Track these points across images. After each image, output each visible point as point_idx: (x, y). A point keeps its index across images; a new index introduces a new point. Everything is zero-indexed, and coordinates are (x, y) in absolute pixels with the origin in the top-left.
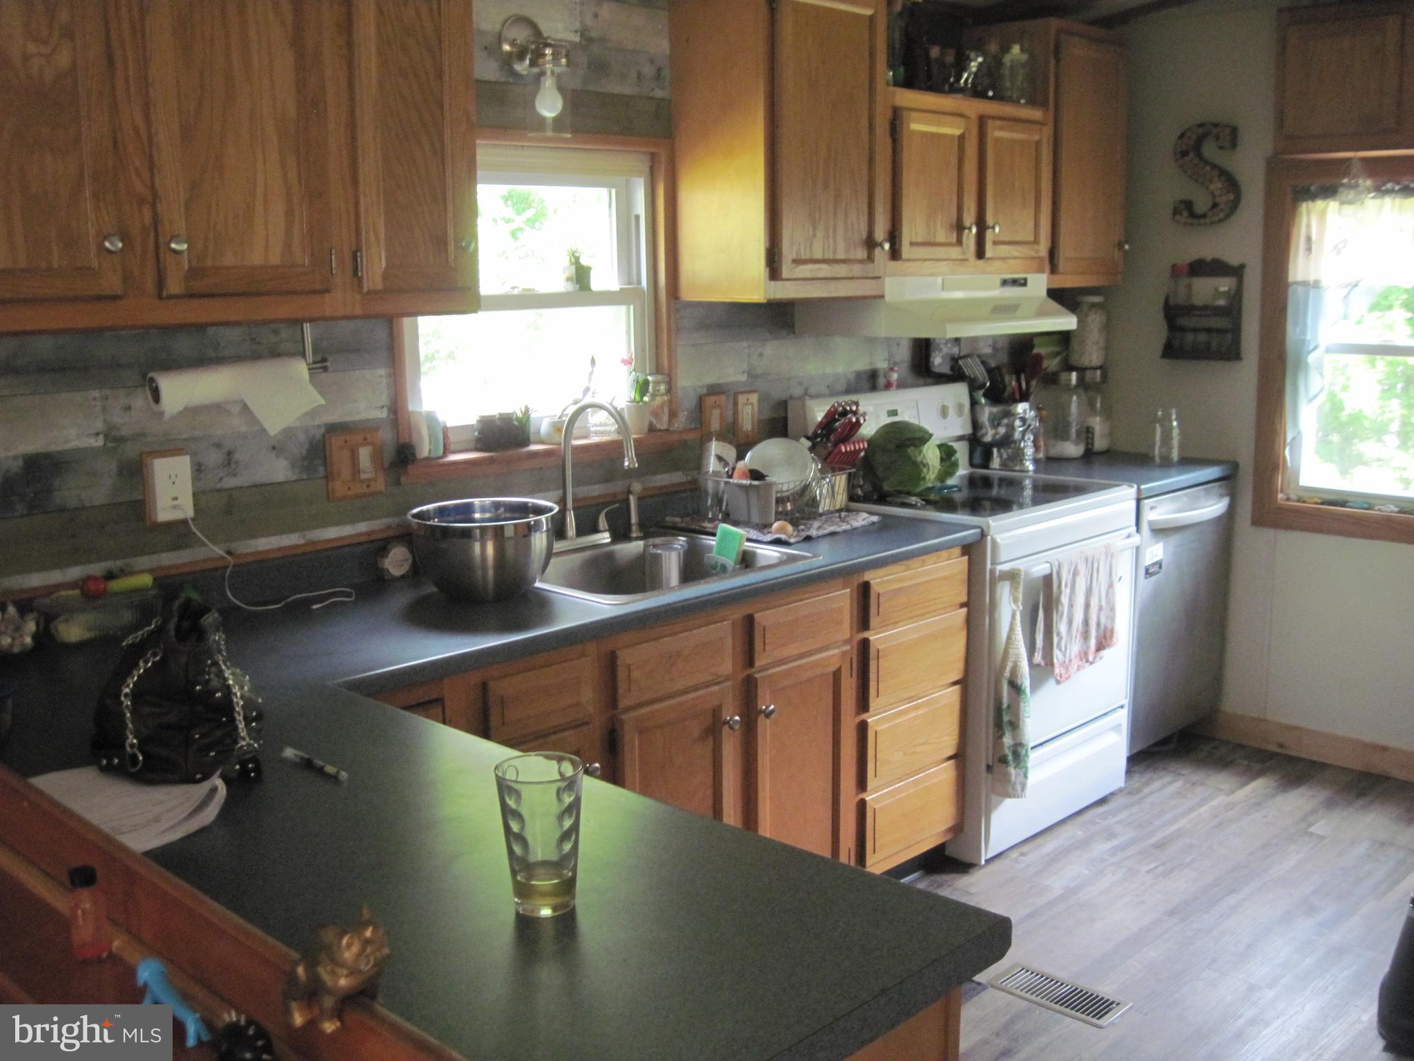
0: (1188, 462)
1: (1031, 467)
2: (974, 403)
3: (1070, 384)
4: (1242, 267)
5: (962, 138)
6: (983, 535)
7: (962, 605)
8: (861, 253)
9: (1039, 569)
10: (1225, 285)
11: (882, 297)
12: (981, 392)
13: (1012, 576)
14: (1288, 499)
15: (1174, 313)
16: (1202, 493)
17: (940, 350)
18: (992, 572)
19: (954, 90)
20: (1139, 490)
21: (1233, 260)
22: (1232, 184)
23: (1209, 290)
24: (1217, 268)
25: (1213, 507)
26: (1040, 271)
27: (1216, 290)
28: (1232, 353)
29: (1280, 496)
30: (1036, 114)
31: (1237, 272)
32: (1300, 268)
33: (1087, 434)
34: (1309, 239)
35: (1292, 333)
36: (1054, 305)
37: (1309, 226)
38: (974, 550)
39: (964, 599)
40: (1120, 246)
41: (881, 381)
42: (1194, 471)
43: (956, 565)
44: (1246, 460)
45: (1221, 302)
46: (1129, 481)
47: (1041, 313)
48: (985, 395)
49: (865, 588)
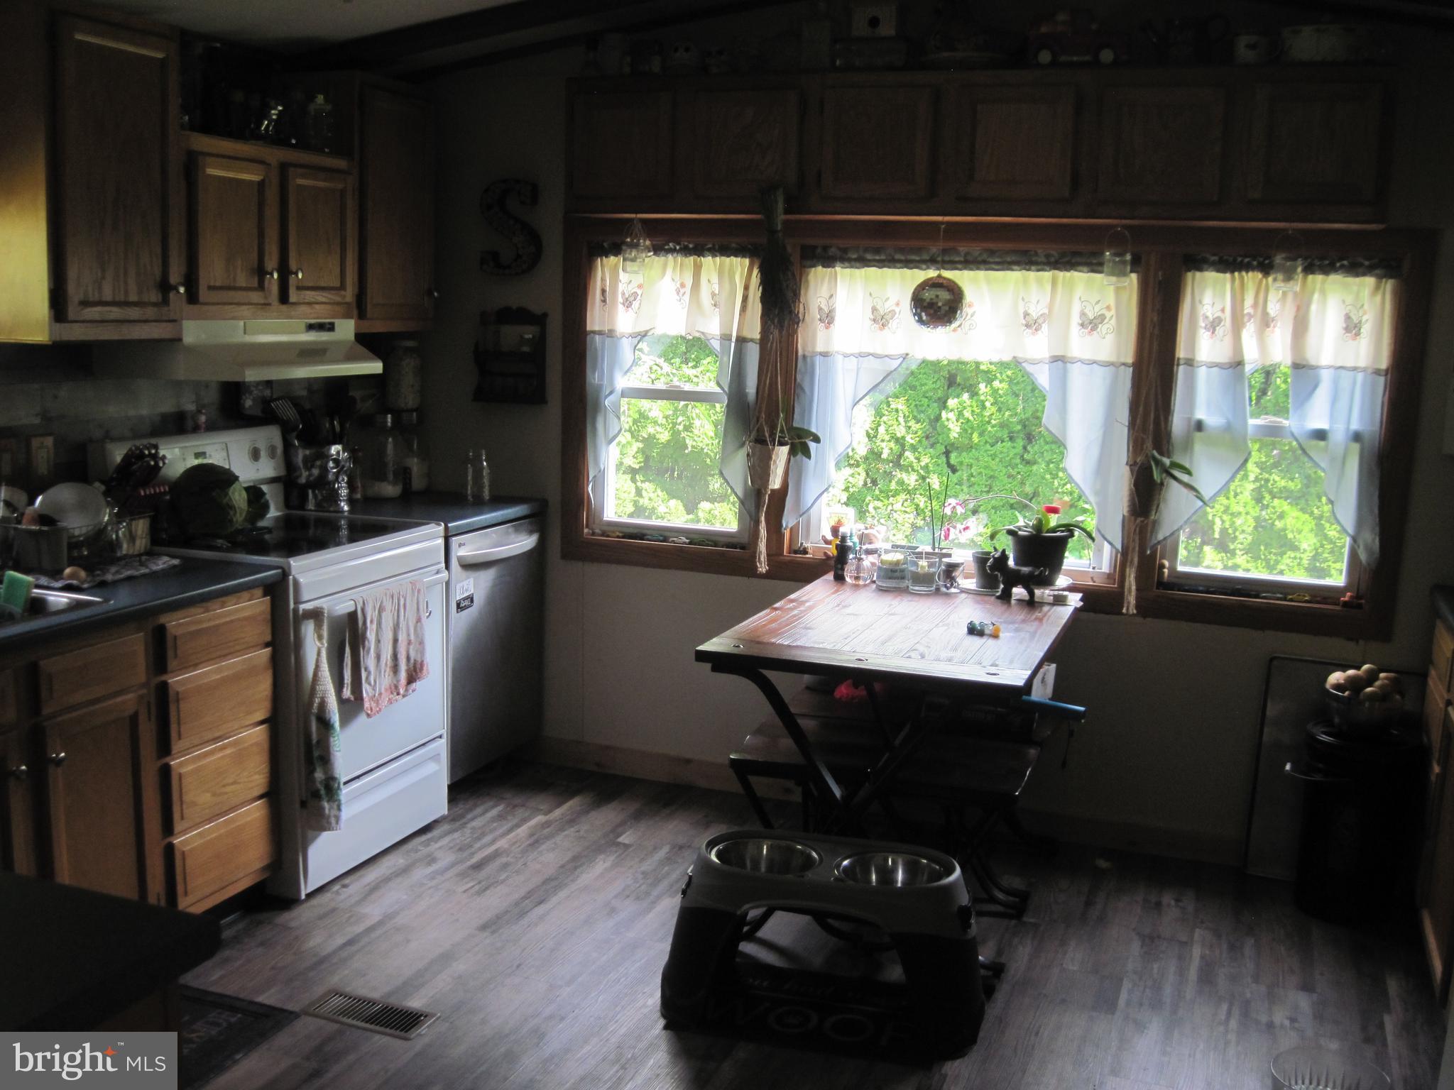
0: (499, 500)
1: (346, 508)
2: (287, 446)
3: (386, 426)
4: (545, 315)
5: (261, 184)
6: (285, 574)
7: (267, 645)
8: (154, 296)
9: (342, 607)
10: (529, 333)
11: (180, 340)
12: (294, 434)
13: (316, 615)
14: (593, 534)
15: (485, 359)
16: (511, 530)
17: (251, 393)
18: (296, 611)
19: (256, 136)
20: (446, 528)
21: (536, 309)
23: (517, 336)
24: (522, 316)
25: (524, 543)
26: (347, 316)
27: (522, 337)
28: (537, 397)
29: (586, 531)
30: (341, 163)
31: (540, 320)
32: (594, 320)
33: (404, 475)
34: (603, 291)
35: (593, 378)
36: (361, 349)
37: (603, 280)
38: (278, 590)
39: (268, 638)
40: (430, 293)
41: (190, 424)
42: (507, 508)
43: (253, 606)
44: (554, 498)
45: (526, 349)
46: (436, 519)
47: (350, 358)
48: (298, 438)
49: (160, 632)
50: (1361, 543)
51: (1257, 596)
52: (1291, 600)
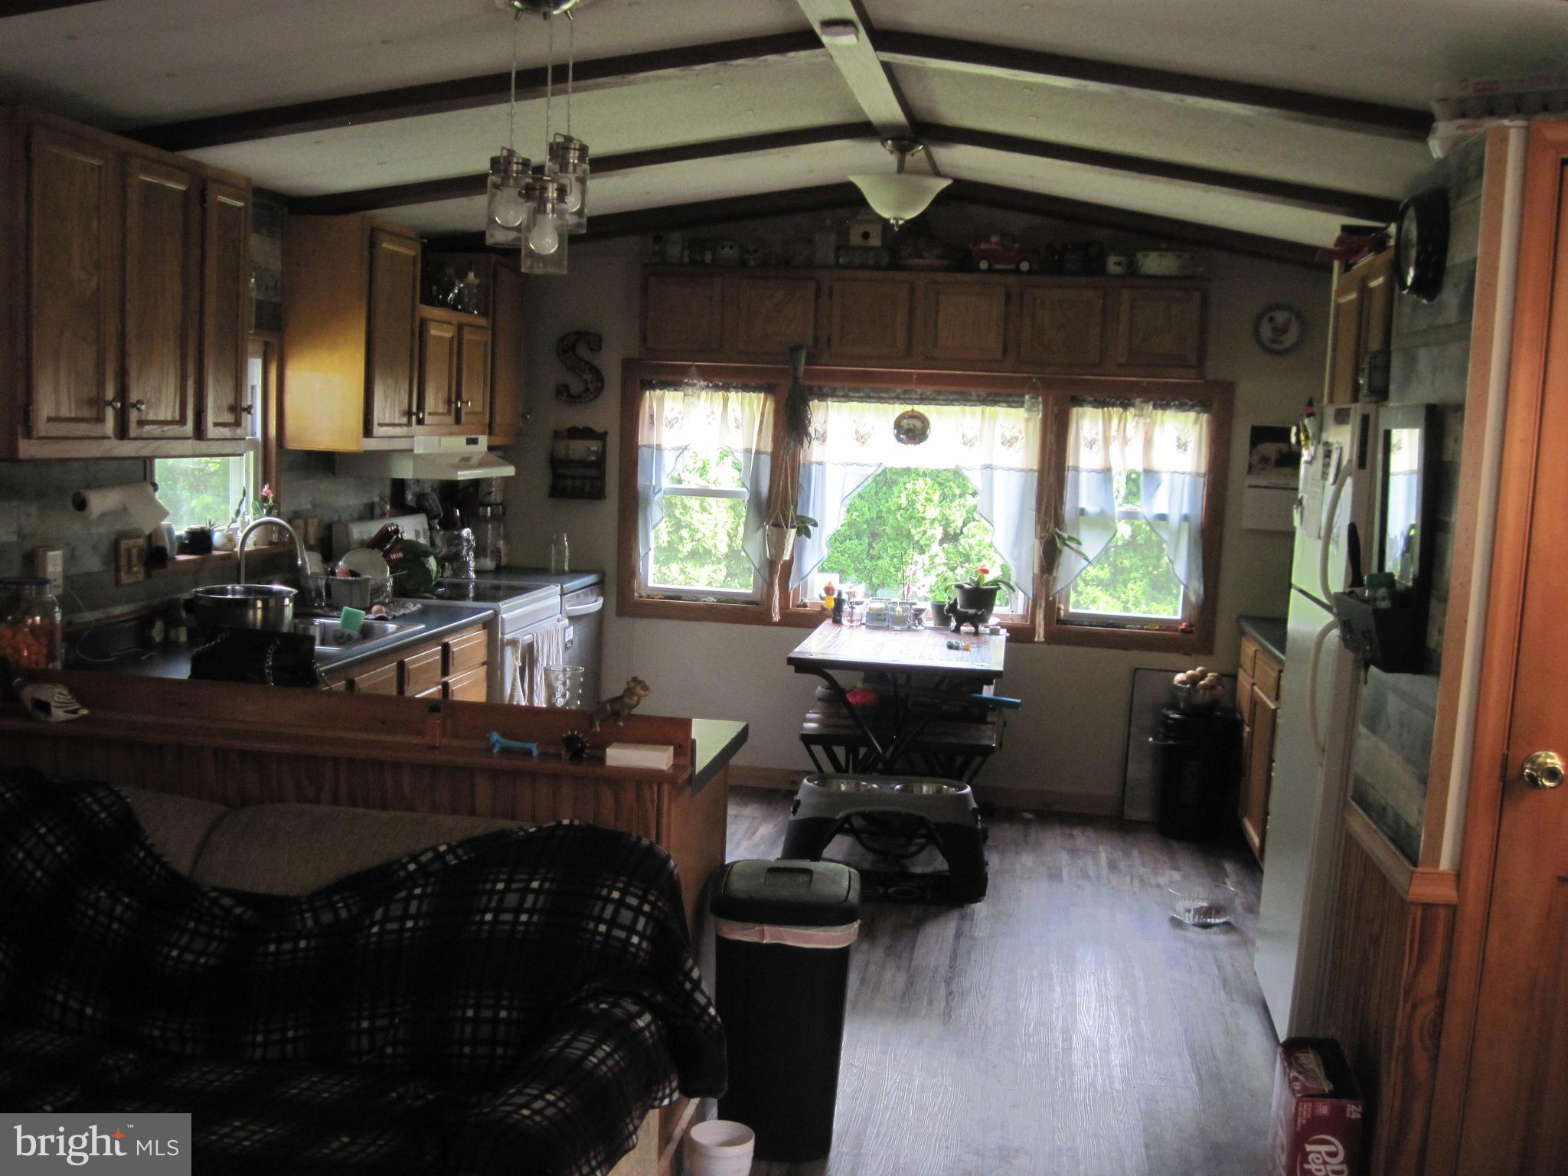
0: (576, 572)
1: (474, 576)
2: (431, 528)
3: (486, 516)
4: (606, 433)
5: (452, 338)
6: (496, 614)
7: (484, 664)
8: (405, 420)
9: (527, 638)
10: (594, 446)
11: (412, 450)
12: (436, 521)
13: (513, 643)
14: (641, 597)
15: (556, 463)
16: (589, 592)
17: (410, 488)
18: (502, 639)
19: (443, 304)
20: (562, 588)
21: (599, 429)
22: (598, 376)
23: (579, 448)
24: (587, 433)
25: (595, 605)
26: (483, 433)
27: (589, 449)
28: (597, 493)
29: (636, 594)
30: (483, 322)
31: (602, 437)
32: (644, 437)
33: (496, 553)
34: (652, 416)
35: (641, 481)
36: (493, 457)
37: (651, 407)
38: (491, 625)
39: (485, 659)
40: (524, 416)
41: (377, 511)
42: (579, 578)
43: (478, 636)
44: (611, 568)
45: (593, 458)
46: (555, 582)
47: (481, 465)
48: (439, 524)
49: (446, 648)
50: (1190, 587)
51: (1124, 627)
52: (1146, 629)
